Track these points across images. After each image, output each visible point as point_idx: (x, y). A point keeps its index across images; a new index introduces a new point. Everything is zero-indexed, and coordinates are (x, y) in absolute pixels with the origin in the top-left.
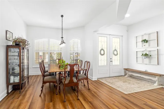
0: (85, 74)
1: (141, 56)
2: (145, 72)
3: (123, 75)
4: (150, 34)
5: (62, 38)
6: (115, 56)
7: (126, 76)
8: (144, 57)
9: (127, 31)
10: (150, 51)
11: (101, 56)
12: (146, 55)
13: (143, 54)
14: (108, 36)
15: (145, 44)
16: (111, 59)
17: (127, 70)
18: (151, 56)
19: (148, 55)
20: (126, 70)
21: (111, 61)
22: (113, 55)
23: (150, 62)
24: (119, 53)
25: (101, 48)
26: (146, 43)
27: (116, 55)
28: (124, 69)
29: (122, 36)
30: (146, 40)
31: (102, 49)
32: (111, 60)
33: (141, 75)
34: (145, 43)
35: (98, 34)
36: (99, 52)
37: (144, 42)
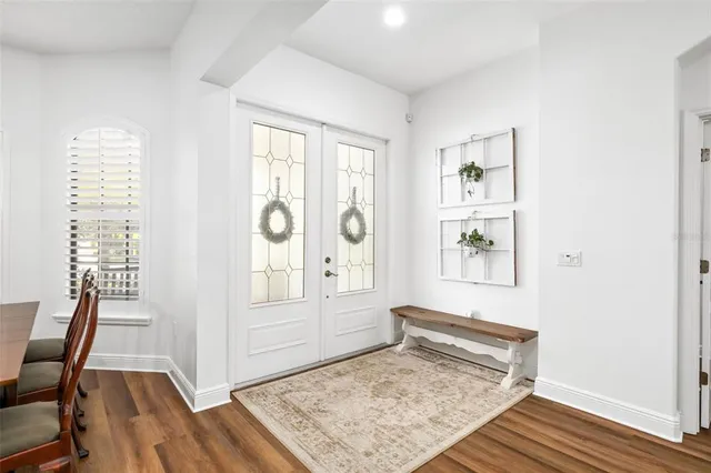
1: (459, 245)
2: (472, 320)
3: (389, 343)
4: (489, 138)
7: (400, 348)
8: (467, 249)
9: (409, 119)
10: (488, 220)
11: (267, 242)
12: (476, 239)
13: (464, 235)
14: (313, 130)
15: (472, 185)
16: (328, 260)
17: (405, 316)
18: (491, 243)
19: (480, 239)
20: (401, 313)
21: (328, 274)
22: (341, 238)
23: (489, 275)
24: (369, 230)
25: (271, 198)
26: (476, 180)
27: (353, 240)
28: (391, 310)
29: (387, 142)
30: (477, 169)
31: (275, 205)
32: (326, 267)
33: (456, 336)
34: (474, 183)
35: (243, 103)
36: (257, 220)
37: (469, 176)
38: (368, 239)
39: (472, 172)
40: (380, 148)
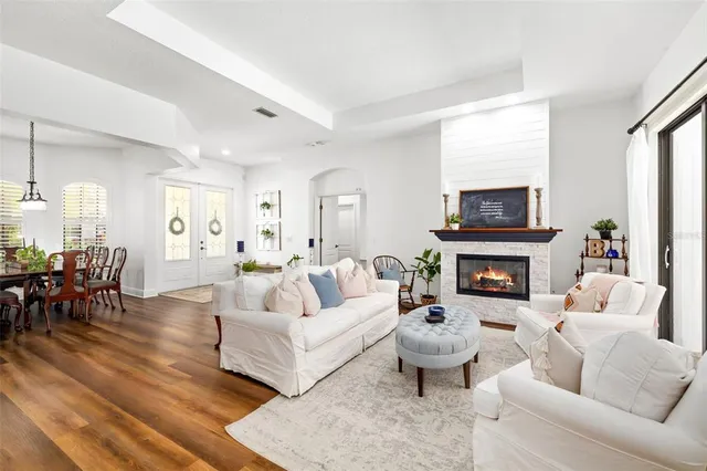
0: (114, 279)
1: (261, 235)
5: (32, 183)
6: (213, 235)
8: (264, 237)
9: (244, 178)
10: (272, 225)
11: (172, 235)
12: (268, 232)
13: (263, 231)
14: (194, 187)
15: (266, 211)
16: (202, 242)
18: (272, 234)
21: (202, 249)
22: (209, 233)
24: (224, 229)
25: (173, 216)
26: (268, 209)
27: (215, 233)
29: (232, 189)
31: (177, 219)
32: (201, 245)
35: (160, 178)
36: (167, 225)
37: (264, 207)
38: (223, 233)
39: (266, 205)
40: (230, 191)
